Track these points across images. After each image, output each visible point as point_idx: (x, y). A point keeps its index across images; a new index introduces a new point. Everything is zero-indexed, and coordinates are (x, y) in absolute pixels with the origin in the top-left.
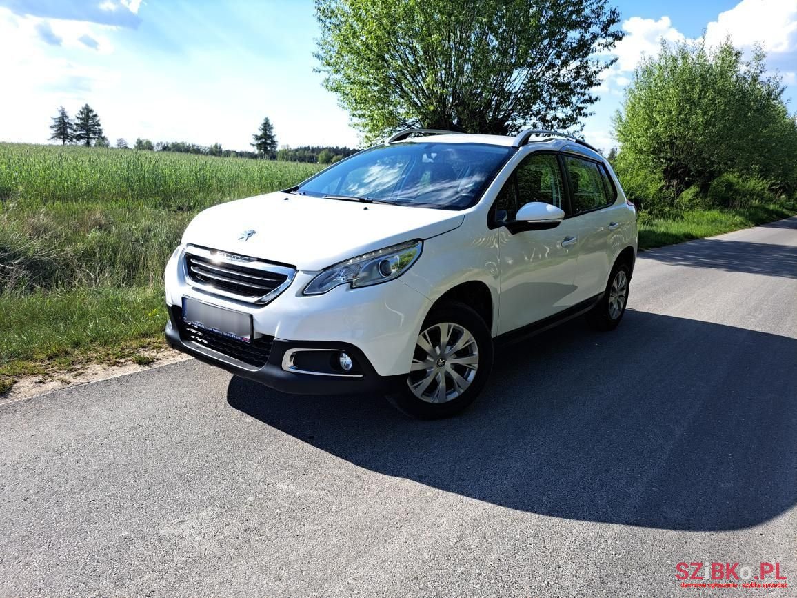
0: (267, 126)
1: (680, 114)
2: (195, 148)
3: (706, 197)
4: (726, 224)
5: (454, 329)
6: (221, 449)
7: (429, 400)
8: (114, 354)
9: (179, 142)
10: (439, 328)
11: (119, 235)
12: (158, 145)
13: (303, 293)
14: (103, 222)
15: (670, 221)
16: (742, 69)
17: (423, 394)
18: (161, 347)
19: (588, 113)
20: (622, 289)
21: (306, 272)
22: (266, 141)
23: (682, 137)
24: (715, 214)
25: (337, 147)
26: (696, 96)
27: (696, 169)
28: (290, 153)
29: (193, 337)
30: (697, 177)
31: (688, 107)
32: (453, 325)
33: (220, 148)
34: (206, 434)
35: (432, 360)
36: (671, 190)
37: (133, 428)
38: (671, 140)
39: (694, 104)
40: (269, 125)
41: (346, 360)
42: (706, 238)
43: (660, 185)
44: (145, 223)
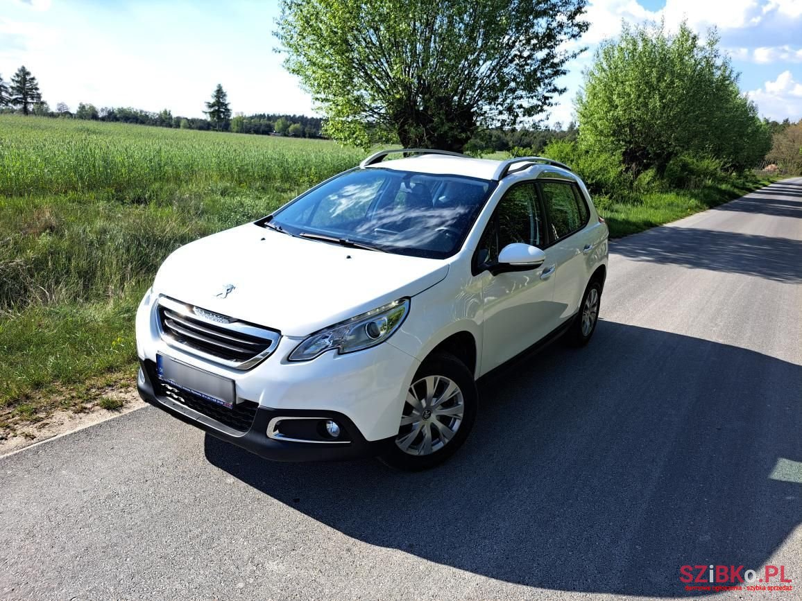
0: (220, 93)
1: (639, 96)
2: (143, 114)
3: (662, 178)
4: (682, 207)
5: (440, 381)
6: (204, 521)
7: (415, 453)
8: (79, 398)
9: (125, 107)
10: (425, 381)
11: (71, 238)
12: (102, 110)
13: (289, 359)
14: (54, 223)
15: (629, 206)
16: (698, 55)
17: (409, 447)
18: (128, 386)
19: (554, 103)
20: (594, 306)
21: (291, 338)
22: (219, 109)
23: (641, 120)
24: (671, 197)
25: (294, 116)
26: (654, 80)
27: (654, 152)
28: (244, 121)
29: (168, 393)
30: (655, 160)
31: (647, 91)
32: (439, 377)
33: (170, 114)
34: (186, 501)
35: (418, 414)
36: (630, 173)
37: (109, 497)
38: (631, 123)
39: (653, 88)
40: (222, 93)
41: (333, 427)
42: (665, 225)
43: (620, 169)
44: (99, 224)
